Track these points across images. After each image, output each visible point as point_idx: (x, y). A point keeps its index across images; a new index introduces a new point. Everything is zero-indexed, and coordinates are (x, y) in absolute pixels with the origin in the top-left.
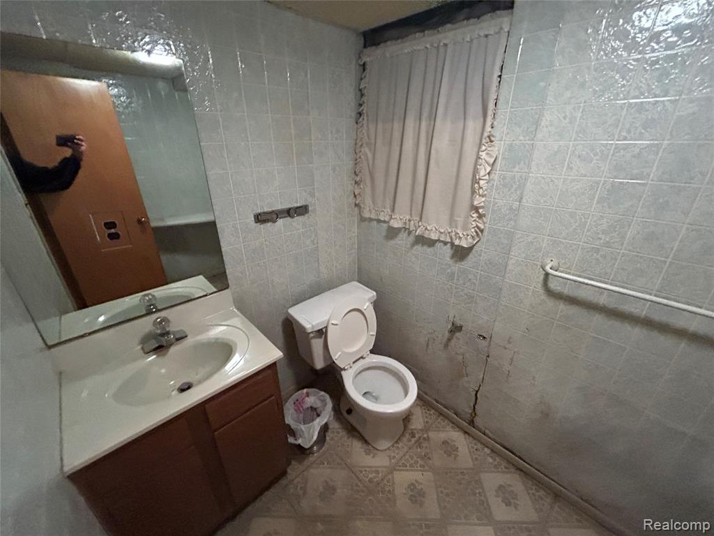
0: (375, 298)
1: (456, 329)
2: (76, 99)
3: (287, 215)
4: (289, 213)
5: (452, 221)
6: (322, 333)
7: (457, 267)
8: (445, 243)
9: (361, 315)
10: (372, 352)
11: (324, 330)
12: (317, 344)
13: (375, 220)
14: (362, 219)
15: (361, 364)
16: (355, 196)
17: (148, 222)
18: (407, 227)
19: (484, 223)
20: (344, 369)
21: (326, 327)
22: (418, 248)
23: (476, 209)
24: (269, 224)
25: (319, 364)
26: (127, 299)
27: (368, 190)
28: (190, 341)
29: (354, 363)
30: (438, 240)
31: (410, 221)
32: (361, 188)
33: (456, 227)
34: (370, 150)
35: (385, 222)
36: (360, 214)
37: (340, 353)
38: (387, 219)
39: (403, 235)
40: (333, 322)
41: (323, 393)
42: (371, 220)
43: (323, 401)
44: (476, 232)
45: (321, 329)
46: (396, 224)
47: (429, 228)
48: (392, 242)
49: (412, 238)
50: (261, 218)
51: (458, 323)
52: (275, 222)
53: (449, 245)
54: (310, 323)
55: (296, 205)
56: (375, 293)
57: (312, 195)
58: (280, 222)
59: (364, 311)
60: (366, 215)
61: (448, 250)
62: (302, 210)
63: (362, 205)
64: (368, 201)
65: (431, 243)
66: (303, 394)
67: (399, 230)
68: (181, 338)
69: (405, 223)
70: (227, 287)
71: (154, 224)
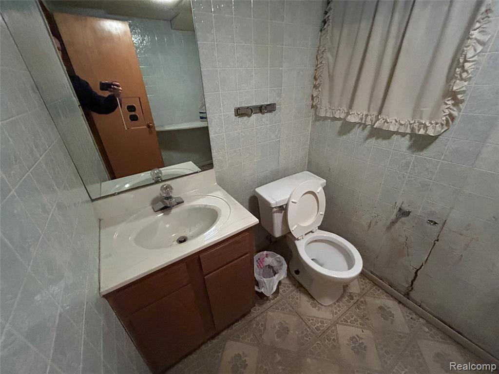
0: (325, 185)
1: (403, 213)
2: (109, 37)
3: (258, 111)
4: (261, 109)
5: (416, 111)
6: (283, 209)
7: (412, 157)
8: (403, 135)
9: (314, 197)
10: (320, 228)
11: (284, 206)
12: (278, 218)
13: (330, 118)
14: (317, 118)
15: (311, 236)
16: (313, 99)
17: (153, 127)
18: (363, 122)
19: (459, 110)
20: (298, 239)
21: (287, 205)
22: (373, 141)
23: (453, 95)
24: (246, 118)
25: (278, 233)
26: (142, 174)
27: (326, 94)
28: (186, 205)
29: (306, 235)
30: (397, 133)
31: (367, 115)
32: (319, 91)
33: (421, 118)
34: (333, 57)
35: (340, 119)
36: (315, 114)
37: (296, 226)
38: (342, 116)
39: (357, 130)
40: (293, 200)
41: (279, 256)
42: (325, 118)
43: (280, 262)
44: (447, 121)
45: (282, 206)
46: (352, 119)
47: (388, 121)
48: (344, 137)
49: (366, 132)
50: (240, 112)
51: (406, 208)
52: (249, 116)
53: (408, 137)
54: (275, 200)
55: (266, 103)
56: (325, 181)
57: (279, 95)
58: (254, 116)
59: (317, 194)
60: (322, 114)
61: (406, 142)
62: (269, 108)
63: (318, 106)
64: (325, 102)
65: (387, 135)
66: (264, 254)
67: (355, 123)
68: (180, 203)
69: (362, 119)
71: (157, 129)
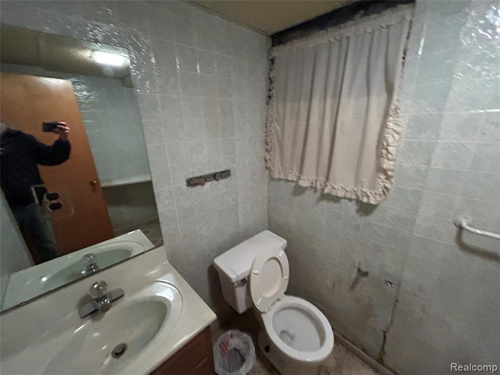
0: (286, 245)
1: (362, 273)
3: (213, 178)
4: (215, 177)
5: (357, 181)
6: (245, 282)
7: (362, 220)
8: (350, 200)
9: (276, 262)
10: (286, 293)
11: (247, 279)
12: (240, 292)
13: (284, 180)
14: (272, 179)
15: (278, 305)
16: (266, 161)
17: (98, 184)
18: (314, 186)
19: (391, 183)
20: (264, 313)
21: (249, 277)
22: (324, 203)
23: (385, 172)
24: (199, 187)
25: (242, 308)
27: (277, 156)
28: (127, 300)
29: (272, 305)
30: (345, 198)
31: (316, 180)
32: (271, 155)
33: (362, 187)
34: (280, 126)
35: (292, 181)
36: (270, 176)
37: (261, 299)
38: (295, 179)
39: (309, 193)
40: (256, 272)
41: (245, 335)
42: (280, 180)
43: (247, 343)
44: (383, 191)
45: (245, 279)
46: (303, 183)
47: (336, 187)
48: (299, 198)
49: (318, 194)
50: (192, 182)
51: (364, 269)
52: (202, 184)
53: (354, 202)
54: (236, 274)
55: (221, 170)
56: (286, 241)
57: (234, 162)
58: (208, 184)
59: (279, 259)
60: (276, 176)
61: (353, 207)
62: (225, 174)
63: (272, 168)
64: (278, 164)
65: (336, 199)
66: (228, 336)
67: (306, 188)
68: (118, 297)
69: (312, 183)
70: (162, 244)
71: (103, 185)
